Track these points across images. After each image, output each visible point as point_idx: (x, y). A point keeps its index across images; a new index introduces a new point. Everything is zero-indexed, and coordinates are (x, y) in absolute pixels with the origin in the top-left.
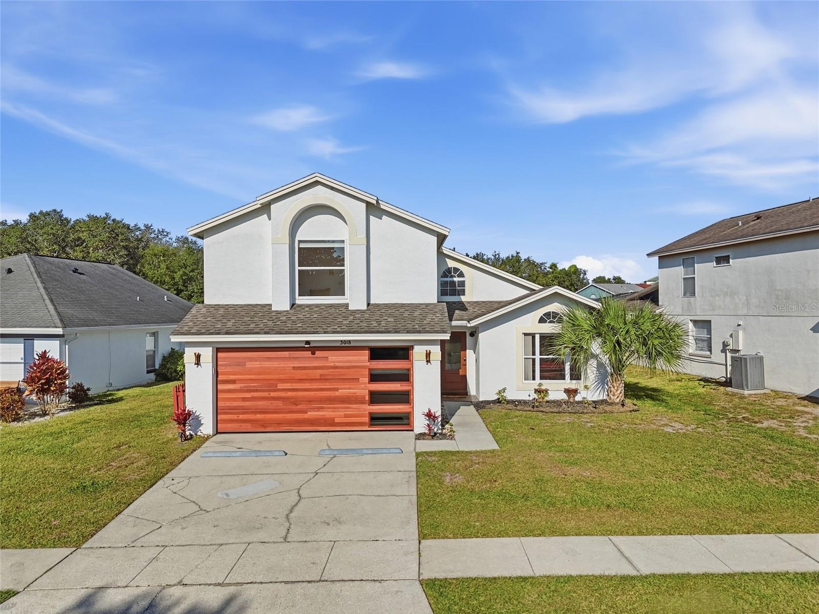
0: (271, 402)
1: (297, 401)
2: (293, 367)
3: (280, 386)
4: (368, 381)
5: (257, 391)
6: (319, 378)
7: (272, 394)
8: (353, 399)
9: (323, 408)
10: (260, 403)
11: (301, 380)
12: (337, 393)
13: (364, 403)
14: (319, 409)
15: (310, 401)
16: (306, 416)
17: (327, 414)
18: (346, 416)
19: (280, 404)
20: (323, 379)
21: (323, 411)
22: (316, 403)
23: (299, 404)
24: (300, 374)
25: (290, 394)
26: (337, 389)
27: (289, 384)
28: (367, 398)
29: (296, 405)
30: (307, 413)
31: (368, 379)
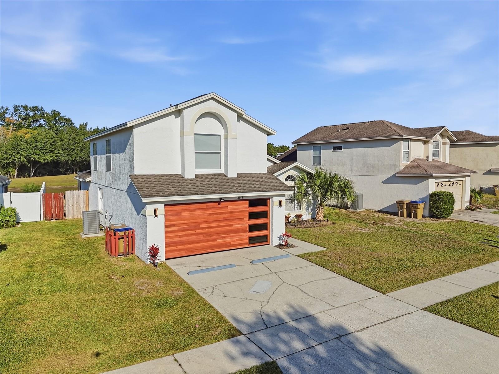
0: (196, 236)
1: (211, 234)
2: (209, 214)
3: (202, 226)
4: (248, 219)
5: (188, 230)
6: (223, 219)
7: (197, 231)
8: (241, 230)
9: (225, 237)
10: (190, 237)
11: (213, 222)
12: (232, 228)
13: (246, 232)
14: (223, 238)
15: (218, 233)
16: (216, 243)
17: (227, 240)
18: (237, 240)
19: (201, 237)
20: (225, 220)
21: (225, 239)
22: (221, 234)
23: (212, 236)
24: (213, 218)
25: (207, 230)
26: (232, 225)
27: (207, 225)
28: (248, 229)
29: (211, 236)
30: (216, 241)
31: (248, 218)
